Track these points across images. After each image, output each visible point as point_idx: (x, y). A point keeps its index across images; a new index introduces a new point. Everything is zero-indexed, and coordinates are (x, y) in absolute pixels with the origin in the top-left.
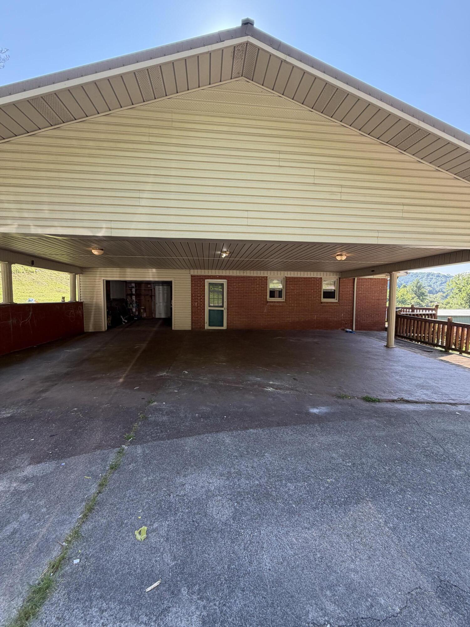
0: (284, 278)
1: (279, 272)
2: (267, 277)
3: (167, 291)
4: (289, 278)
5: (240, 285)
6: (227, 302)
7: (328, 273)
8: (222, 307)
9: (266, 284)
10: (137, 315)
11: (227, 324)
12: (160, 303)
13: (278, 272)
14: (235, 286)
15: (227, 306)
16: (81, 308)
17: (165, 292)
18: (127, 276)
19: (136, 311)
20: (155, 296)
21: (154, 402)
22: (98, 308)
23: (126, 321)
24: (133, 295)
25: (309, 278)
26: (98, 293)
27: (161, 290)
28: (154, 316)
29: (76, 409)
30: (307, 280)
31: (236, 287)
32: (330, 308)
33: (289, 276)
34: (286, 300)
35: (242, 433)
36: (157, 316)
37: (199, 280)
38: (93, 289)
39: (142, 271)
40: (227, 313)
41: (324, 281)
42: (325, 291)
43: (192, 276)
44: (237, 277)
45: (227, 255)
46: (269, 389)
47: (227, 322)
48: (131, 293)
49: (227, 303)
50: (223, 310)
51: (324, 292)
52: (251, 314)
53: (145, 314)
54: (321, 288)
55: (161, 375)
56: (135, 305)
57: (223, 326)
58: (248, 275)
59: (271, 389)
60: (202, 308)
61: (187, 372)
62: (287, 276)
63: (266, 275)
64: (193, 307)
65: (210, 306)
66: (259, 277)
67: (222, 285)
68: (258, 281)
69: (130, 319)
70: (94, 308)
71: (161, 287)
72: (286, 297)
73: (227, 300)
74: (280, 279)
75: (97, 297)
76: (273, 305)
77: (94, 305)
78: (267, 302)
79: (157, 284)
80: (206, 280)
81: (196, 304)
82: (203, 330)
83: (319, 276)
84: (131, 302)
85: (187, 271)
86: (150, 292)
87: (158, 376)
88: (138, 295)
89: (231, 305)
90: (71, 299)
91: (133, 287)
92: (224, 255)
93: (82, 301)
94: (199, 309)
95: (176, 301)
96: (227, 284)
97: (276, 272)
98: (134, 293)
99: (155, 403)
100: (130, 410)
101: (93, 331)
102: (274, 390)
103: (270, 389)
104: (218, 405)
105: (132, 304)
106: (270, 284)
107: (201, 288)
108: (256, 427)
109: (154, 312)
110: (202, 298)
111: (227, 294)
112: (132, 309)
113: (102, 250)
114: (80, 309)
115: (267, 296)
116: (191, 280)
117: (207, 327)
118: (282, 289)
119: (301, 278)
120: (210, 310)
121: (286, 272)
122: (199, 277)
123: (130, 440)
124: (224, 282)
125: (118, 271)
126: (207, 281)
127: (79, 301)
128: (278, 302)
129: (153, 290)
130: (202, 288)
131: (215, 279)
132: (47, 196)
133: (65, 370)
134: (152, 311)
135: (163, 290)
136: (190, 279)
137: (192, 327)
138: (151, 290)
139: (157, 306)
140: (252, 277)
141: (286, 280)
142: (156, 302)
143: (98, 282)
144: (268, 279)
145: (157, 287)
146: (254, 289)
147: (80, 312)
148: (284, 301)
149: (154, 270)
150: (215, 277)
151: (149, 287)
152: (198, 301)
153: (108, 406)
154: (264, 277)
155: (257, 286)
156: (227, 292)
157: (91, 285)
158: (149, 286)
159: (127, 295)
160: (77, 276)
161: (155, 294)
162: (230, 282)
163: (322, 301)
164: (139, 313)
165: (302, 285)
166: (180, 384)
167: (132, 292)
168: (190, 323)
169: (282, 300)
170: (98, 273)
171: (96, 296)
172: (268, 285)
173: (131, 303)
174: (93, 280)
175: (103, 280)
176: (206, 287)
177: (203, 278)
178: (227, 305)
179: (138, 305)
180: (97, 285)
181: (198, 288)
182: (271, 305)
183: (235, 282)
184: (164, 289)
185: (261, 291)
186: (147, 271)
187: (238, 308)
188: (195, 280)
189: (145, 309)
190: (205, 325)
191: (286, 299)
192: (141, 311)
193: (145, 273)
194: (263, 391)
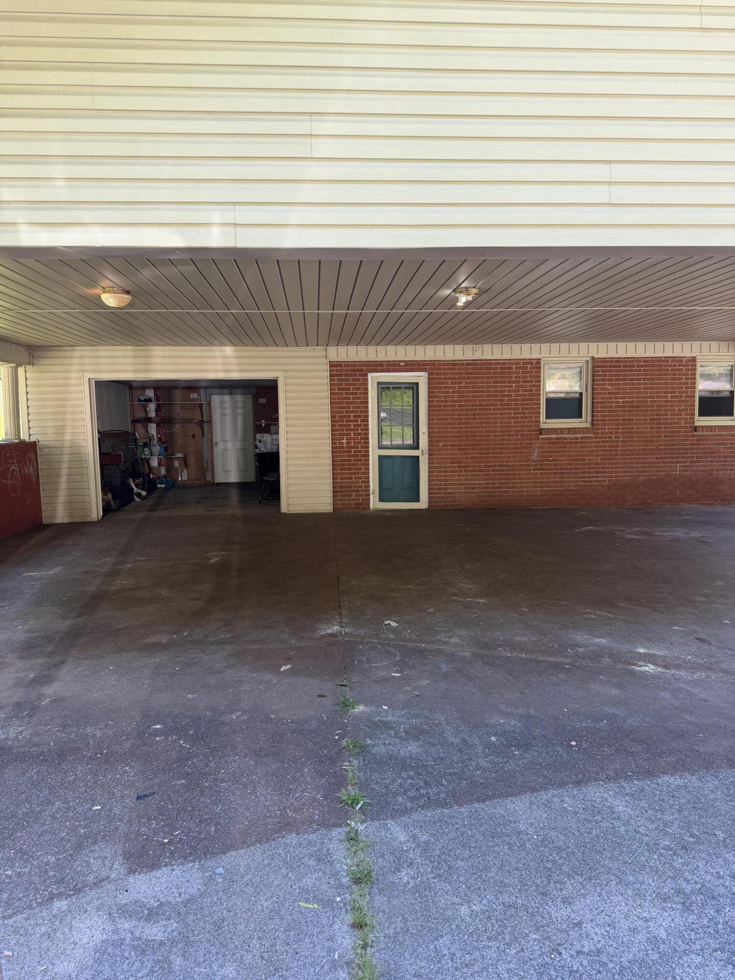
0: (588, 361)
1: (574, 346)
2: (538, 361)
3: (244, 408)
4: (602, 362)
5: (464, 384)
6: (429, 433)
7: (714, 344)
8: (416, 447)
9: (536, 381)
10: (165, 476)
11: (430, 493)
12: (225, 441)
13: (572, 345)
14: (451, 388)
15: (429, 446)
16: (33, 458)
17: (240, 411)
18: (152, 367)
19: (159, 465)
20: (210, 422)
21: (358, 702)
22: (77, 457)
23: (144, 493)
24: (149, 420)
25: (659, 359)
26: (78, 416)
27: (227, 405)
28: (209, 477)
29: (158, 726)
30: (653, 366)
31: (453, 392)
32: (720, 444)
33: (602, 355)
34: (592, 425)
35: (647, 784)
36: (220, 478)
37: (351, 375)
38: (61, 406)
39: (196, 354)
40: (429, 463)
41: (702, 366)
42: (704, 394)
43: (332, 364)
44: (453, 365)
45: (470, 298)
46: (647, 669)
47: (429, 489)
48: (143, 415)
49: (429, 437)
50: (418, 457)
51: (701, 399)
52: (495, 466)
53: (185, 473)
54: (694, 388)
55: (329, 631)
56: (156, 449)
57: (417, 499)
58: (488, 356)
59: (652, 666)
60: (361, 452)
61: (396, 624)
62: (596, 356)
63: (535, 356)
64: (336, 449)
65: (381, 447)
66: (517, 362)
67: (414, 387)
68: (514, 373)
69: (150, 486)
70: (66, 458)
71: (227, 398)
72: (593, 416)
73: (429, 428)
74: (575, 365)
75: (74, 427)
76: (556, 439)
77: (67, 451)
78: (541, 431)
79: (216, 391)
80: (370, 375)
81: (345, 441)
82: (365, 512)
83: (687, 354)
84: (147, 440)
85: (319, 351)
86: (198, 411)
87: (323, 636)
88: (164, 422)
89: (440, 441)
90: (6, 434)
91: (150, 400)
92: (463, 299)
93: (33, 439)
94: (352, 456)
95: (289, 436)
96: (429, 383)
97: (564, 346)
98: (153, 414)
99: (361, 708)
100: (306, 727)
101: (66, 520)
102: (659, 669)
103: (650, 668)
104: (532, 712)
105: (149, 448)
106: (547, 381)
107: (357, 398)
108: (673, 770)
109: (210, 467)
110: (360, 425)
111: (429, 411)
112: (148, 461)
113: (128, 292)
114: (30, 459)
115: (539, 413)
116: (331, 375)
117: (375, 503)
118: (581, 394)
119: (638, 360)
120: (380, 457)
121: (593, 346)
122: (351, 365)
123: (359, 806)
124: (421, 378)
125: (130, 353)
126: (374, 379)
127: (27, 440)
128: (570, 430)
129: (204, 406)
130: (360, 398)
131: (394, 371)
132: (62, 140)
133: (64, 625)
134: (205, 465)
135: (234, 406)
136: (328, 374)
137: (334, 505)
138: (201, 406)
139: (218, 450)
140: (497, 362)
141: (594, 367)
142: (214, 441)
143: (76, 385)
144: (542, 365)
145: (216, 399)
146: (504, 396)
147: (31, 470)
148: (588, 425)
149: (229, 350)
150: (394, 365)
151: (194, 400)
152: (350, 434)
153: (237, 717)
154: (530, 362)
155: (511, 387)
156: (429, 406)
157: (56, 396)
158: (194, 396)
159: (135, 421)
160: (21, 370)
161: (210, 417)
162: (436, 379)
163: (697, 424)
164: (168, 471)
165: (640, 379)
166: (396, 655)
167: (147, 413)
168: (330, 494)
169: (583, 425)
170: (75, 361)
171: (70, 424)
172: (542, 383)
173: (146, 445)
174: (62, 382)
175: (89, 379)
176: (369, 394)
177: (362, 370)
178: (429, 441)
179: (166, 449)
180: (73, 396)
181: (349, 398)
182: (550, 438)
183: (450, 379)
184: (236, 402)
185: (522, 400)
186: (206, 354)
187: (459, 450)
188: (341, 375)
189: (185, 462)
190: (369, 499)
191: (592, 420)
192: (173, 465)
193: (205, 357)
194: (632, 673)
